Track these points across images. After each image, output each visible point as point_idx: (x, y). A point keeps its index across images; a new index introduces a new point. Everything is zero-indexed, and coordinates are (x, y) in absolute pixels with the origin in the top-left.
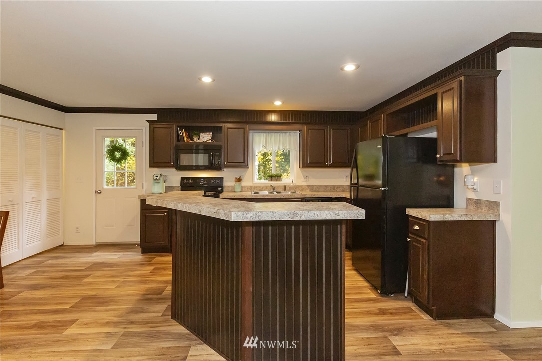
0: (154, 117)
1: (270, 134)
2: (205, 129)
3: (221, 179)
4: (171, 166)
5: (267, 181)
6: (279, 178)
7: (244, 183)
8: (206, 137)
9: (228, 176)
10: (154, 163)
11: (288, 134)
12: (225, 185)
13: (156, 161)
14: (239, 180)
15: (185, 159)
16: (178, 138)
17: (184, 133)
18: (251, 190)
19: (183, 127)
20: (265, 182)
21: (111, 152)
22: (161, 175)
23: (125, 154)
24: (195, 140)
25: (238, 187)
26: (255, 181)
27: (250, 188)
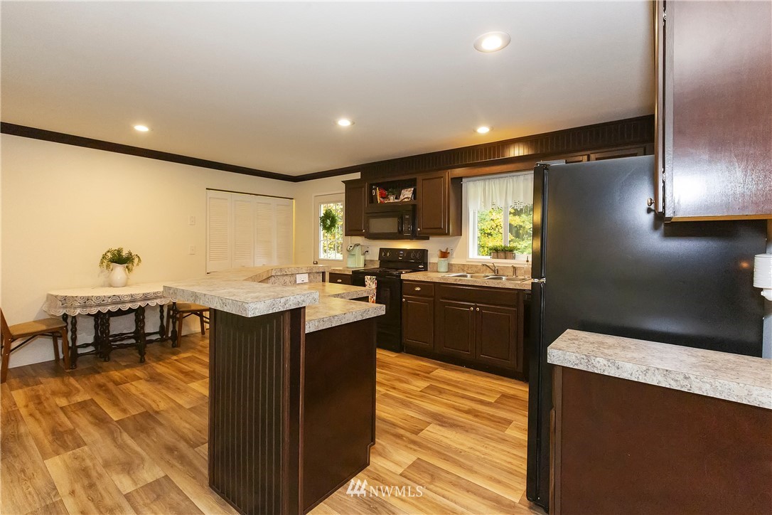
0: (357, 176)
1: (492, 182)
2: (406, 185)
3: (424, 253)
4: (362, 235)
5: (489, 257)
6: (509, 254)
7: (455, 260)
8: (407, 194)
9: (432, 246)
11: (522, 178)
12: (431, 262)
13: (350, 231)
14: (444, 255)
16: (372, 199)
17: (377, 192)
18: (463, 271)
19: (377, 185)
20: (488, 259)
21: (324, 220)
22: (358, 245)
23: (333, 221)
24: (392, 199)
25: (443, 265)
26: (471, 256)
27: (463, 267)
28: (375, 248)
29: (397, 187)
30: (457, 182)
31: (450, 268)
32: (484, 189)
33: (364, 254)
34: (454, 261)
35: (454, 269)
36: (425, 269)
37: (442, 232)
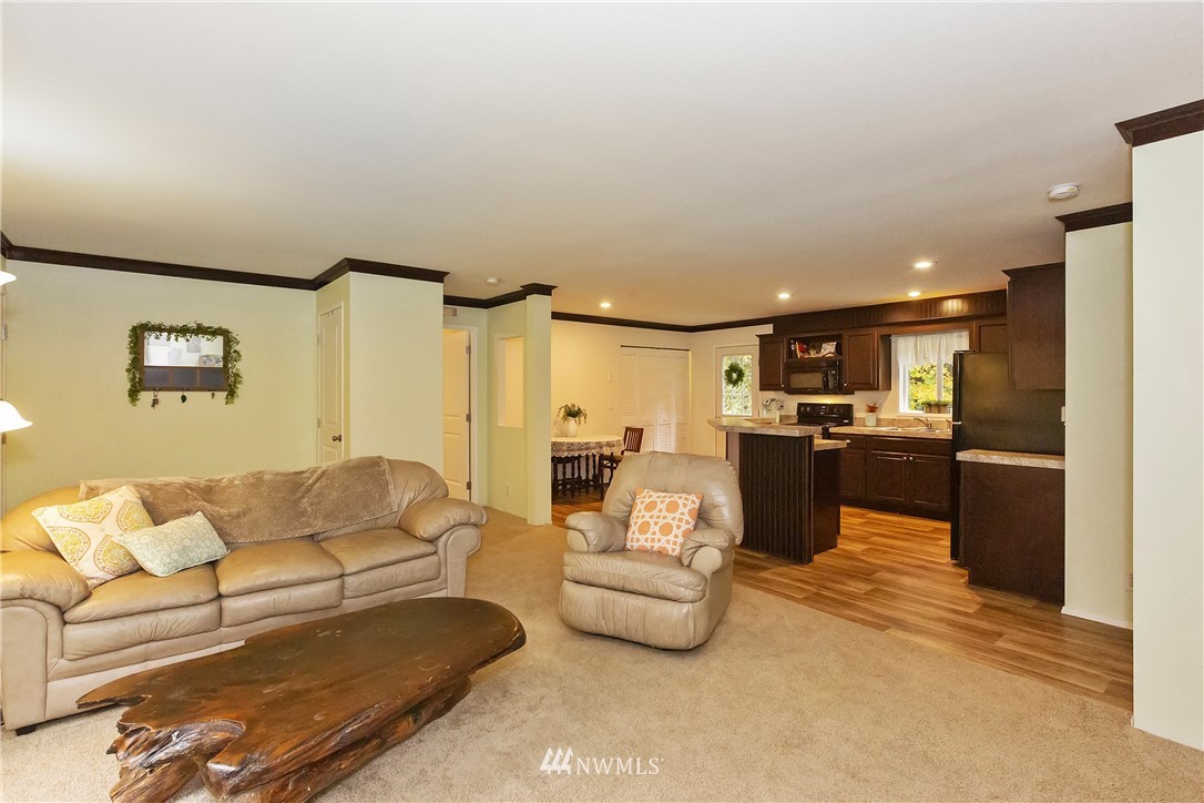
0: (768, 329)
1: (925, 337)
2: (829, 339)
3: (849, 407)
4: (781, 389)
5: (922, 412)
6: (944, 408)
7: (884, 414)
8: (828, 349)
9: (858, 401)
10: (764, 387)
12: (857, 416)
13: (766, 384)
14: (872, 409)
15: (800, 380)
16: (791, 354)
17: (796, 347)
18: (893, 425)
19: (796, 340)
20: (920, 413)
21: (728, 374)
22: (773, 400)
23: (741, 375)
24: (813, 354)
25: (871, 419)
26: (901, 411)
27: (892, 422)
28: (792, 403)
29: (816, 343)
30: (886, 340)
31: (879, 422)
32: (916, 345)
33: (779, 410)
34: (882, 416)
35: (882, 423)
36: (851, 424)
37: (871, 386)
